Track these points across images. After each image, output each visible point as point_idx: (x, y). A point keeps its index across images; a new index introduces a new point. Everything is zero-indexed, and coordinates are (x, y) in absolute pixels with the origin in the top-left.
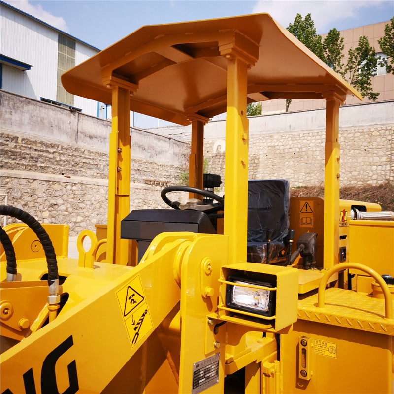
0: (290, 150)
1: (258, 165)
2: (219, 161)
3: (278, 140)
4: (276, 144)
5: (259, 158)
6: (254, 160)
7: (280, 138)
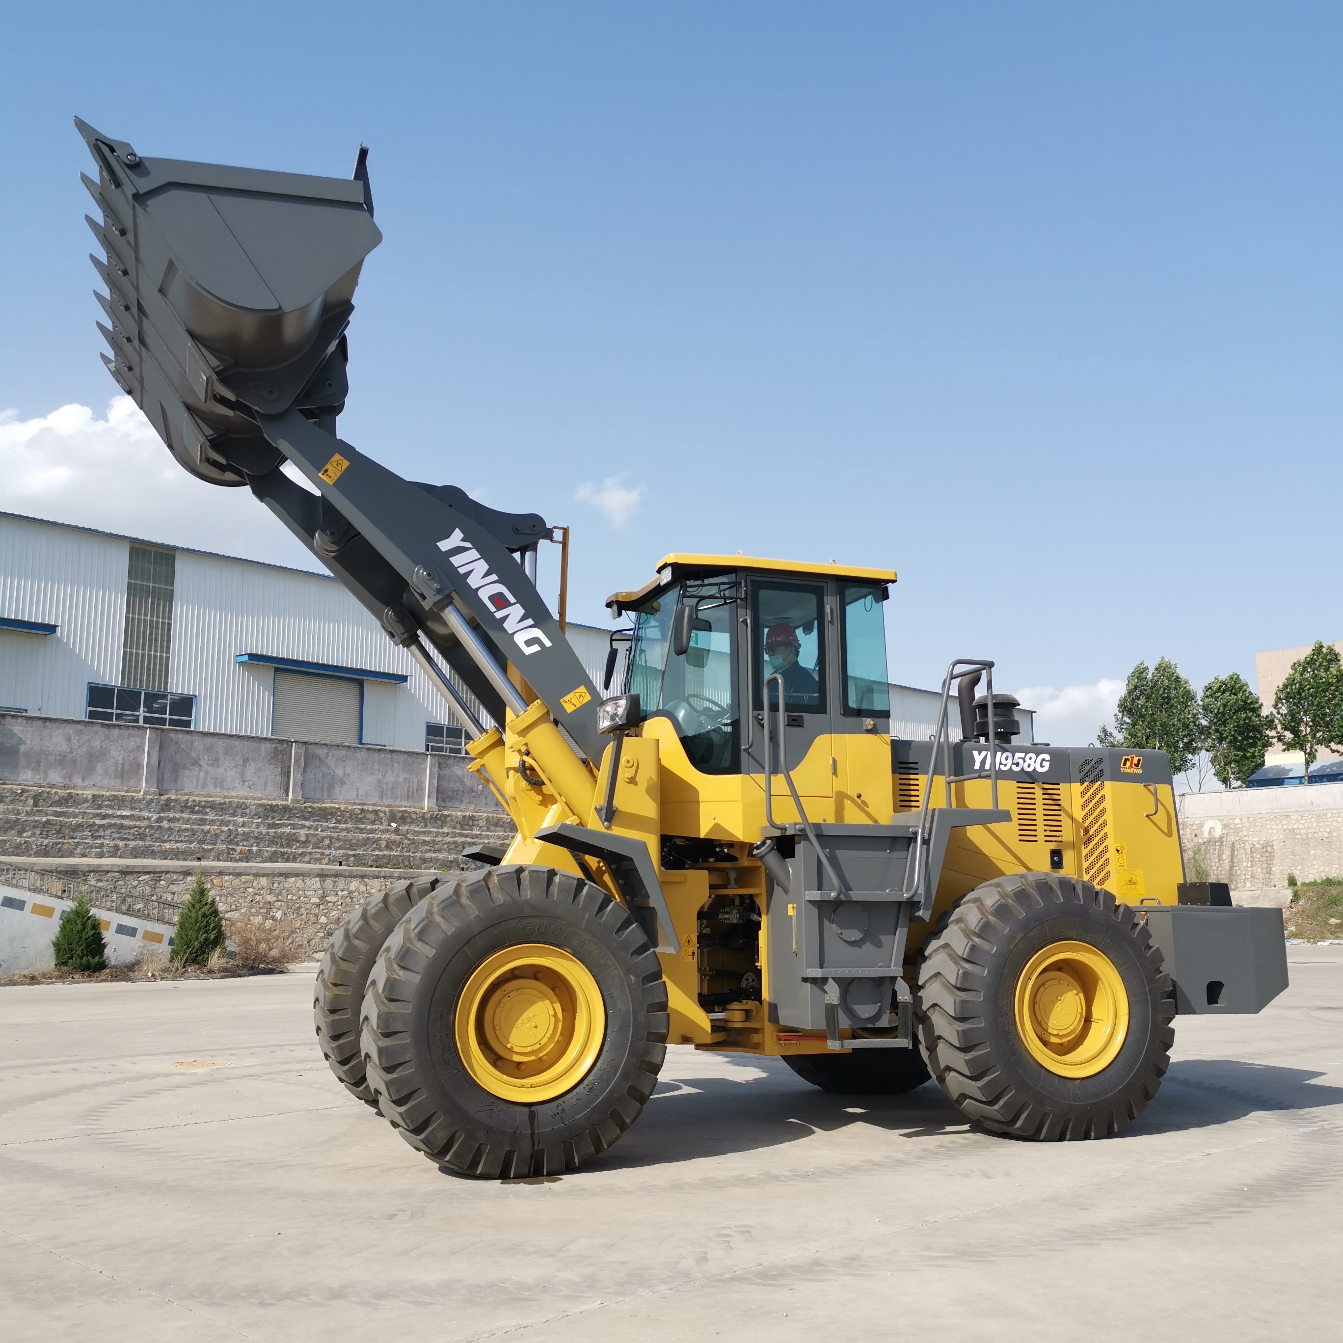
0: (1316, 835)
1: (1272, 854)
2: (1215, 849)
3: (1297, 821)
4: (1295, 827)
5: (1273, 845)
6: (1266, 847)
7: (1300, 818)
